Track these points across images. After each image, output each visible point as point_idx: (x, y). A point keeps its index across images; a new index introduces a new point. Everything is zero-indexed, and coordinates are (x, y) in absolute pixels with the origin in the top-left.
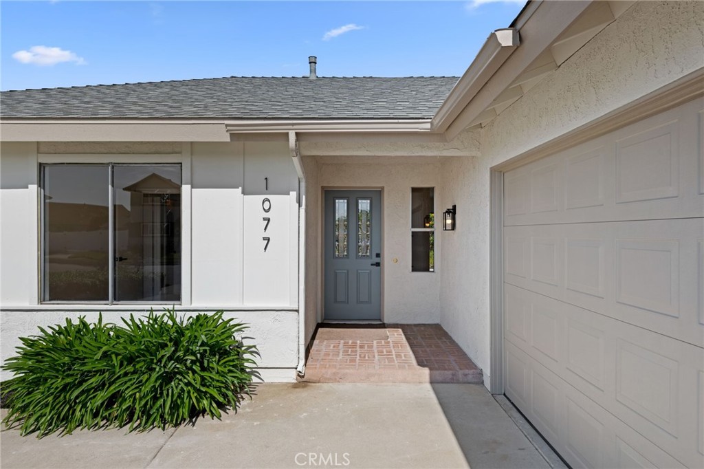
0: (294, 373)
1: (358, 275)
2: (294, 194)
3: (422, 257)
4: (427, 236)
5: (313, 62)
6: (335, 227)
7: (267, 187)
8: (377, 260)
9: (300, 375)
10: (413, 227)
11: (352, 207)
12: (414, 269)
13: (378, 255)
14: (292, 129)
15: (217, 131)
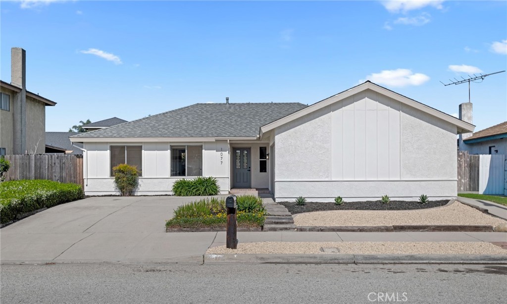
1: (243, 174)
2: (228, 152)
3: (263, 168)
4: (265, 162)
5: (227, 99)
6: (236, 156)
7: (222, 150)
8: (249, 169)
9: (229, 192)
10: (260, 158)
11: (242, 153)
12: (260, 172)
13: (250, 168)
14: (228, 139)
15: (213, 139)
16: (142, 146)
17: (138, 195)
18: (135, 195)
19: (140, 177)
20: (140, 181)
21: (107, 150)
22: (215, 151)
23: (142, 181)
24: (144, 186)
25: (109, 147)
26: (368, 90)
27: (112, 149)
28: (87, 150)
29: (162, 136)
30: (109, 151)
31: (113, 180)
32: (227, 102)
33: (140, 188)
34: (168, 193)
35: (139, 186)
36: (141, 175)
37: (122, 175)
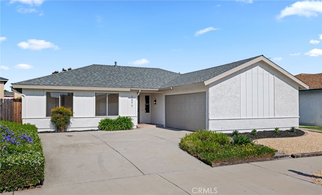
0: (136, 127)
2: (136, 98)
4: (149, 106)
5: (116, 63)
7: (132, 97)
12: (146, 112)
13: (138, 109)
14: (140, 90)
15: (129, 90)
16: (73, 93)
17: (70, 131)
18: (67, 130)
19: (71, 117)
20: (71, 120)
21: (44, 96)
22: (128, 98)
23: (73, 120)
24: (75, 124)
25: (45, 93)
26: (262, 62)
27: (48, 94)
28: (26, 96)
29: (91, 86)
30: (45, 96)
31: (49, 119)
32: (116, 65)
33: (71, 125)
34: (93, 129)
35: (70, 124)
36: (72, 115)
37: (58, 115)
